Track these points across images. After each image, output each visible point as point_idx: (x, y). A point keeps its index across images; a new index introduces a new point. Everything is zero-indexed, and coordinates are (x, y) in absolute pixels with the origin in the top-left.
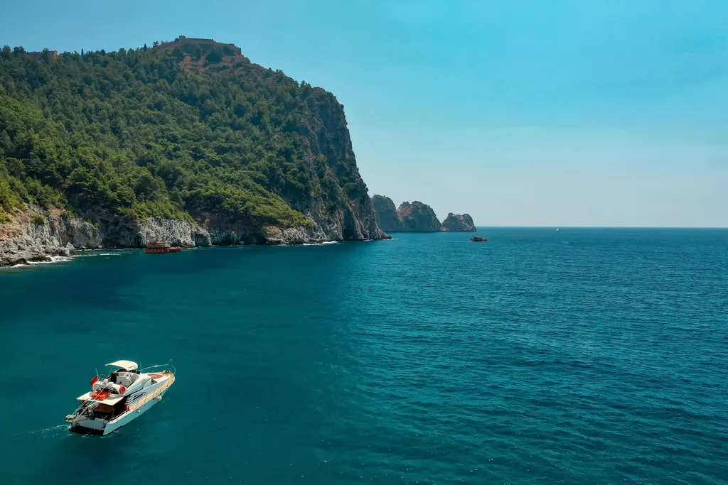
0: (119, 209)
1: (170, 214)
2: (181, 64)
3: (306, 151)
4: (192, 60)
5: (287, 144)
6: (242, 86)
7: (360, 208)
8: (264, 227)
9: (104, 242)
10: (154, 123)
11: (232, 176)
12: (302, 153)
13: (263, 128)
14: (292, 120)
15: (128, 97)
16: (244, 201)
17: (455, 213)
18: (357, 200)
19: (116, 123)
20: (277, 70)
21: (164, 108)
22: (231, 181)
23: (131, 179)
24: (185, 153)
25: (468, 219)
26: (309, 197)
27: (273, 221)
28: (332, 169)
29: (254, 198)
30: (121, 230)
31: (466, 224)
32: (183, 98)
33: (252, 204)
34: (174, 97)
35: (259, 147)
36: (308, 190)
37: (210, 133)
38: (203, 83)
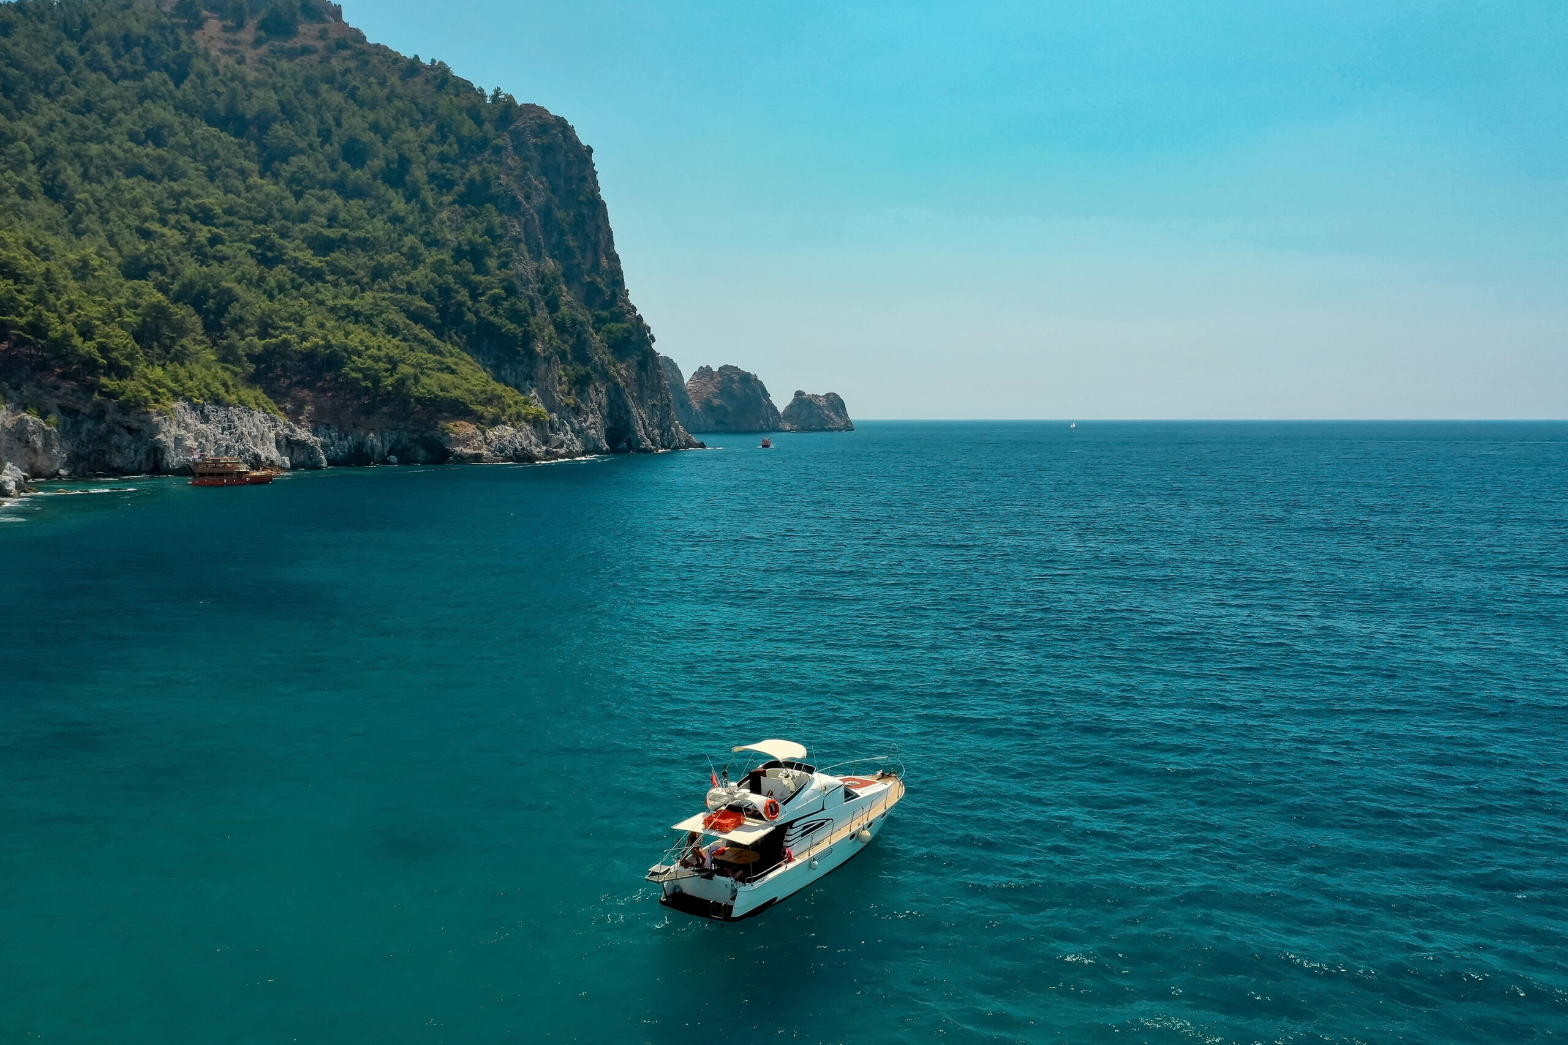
0: (104, 380)
1: (222, 391)
2: (198, 35)
3: (517, 249)
4: (225, 29)
5: (472, 233)
6: (352, 94)
7: (639, 379)
8: (442, 424)
9: (73, 461)
10: (151, 177)
11: (356, 304)
12: (508, 255)
13: (412, 195)
14: (478, 178)
15: (76, 111)
16: (393, 363)
17: (809, 391)
18: (632, 361)
19: (56, 173)
20: (433, 61)
21: (172, 141)
22: (356, 316)
23: (123, 308)
24: (239, 252)
25: (836, 403)
26: (532, 355)
27: (460, 410)
28: (572, 292)
29: (412, 358)
30: (111, 431)
31: (832, 415)
32: (211, 119)
33: (412, 371)
34: (192, 116)
35: (409, 240)
36: (528, 338)
37: (290, 202)
38: (258, 84)
